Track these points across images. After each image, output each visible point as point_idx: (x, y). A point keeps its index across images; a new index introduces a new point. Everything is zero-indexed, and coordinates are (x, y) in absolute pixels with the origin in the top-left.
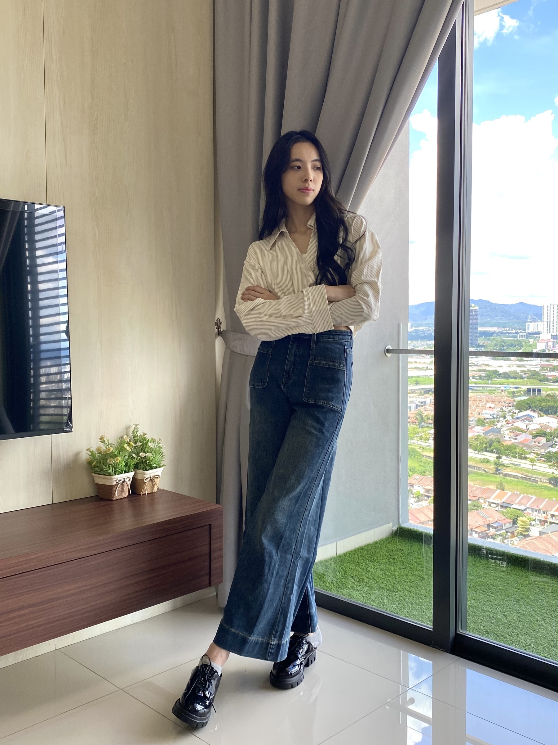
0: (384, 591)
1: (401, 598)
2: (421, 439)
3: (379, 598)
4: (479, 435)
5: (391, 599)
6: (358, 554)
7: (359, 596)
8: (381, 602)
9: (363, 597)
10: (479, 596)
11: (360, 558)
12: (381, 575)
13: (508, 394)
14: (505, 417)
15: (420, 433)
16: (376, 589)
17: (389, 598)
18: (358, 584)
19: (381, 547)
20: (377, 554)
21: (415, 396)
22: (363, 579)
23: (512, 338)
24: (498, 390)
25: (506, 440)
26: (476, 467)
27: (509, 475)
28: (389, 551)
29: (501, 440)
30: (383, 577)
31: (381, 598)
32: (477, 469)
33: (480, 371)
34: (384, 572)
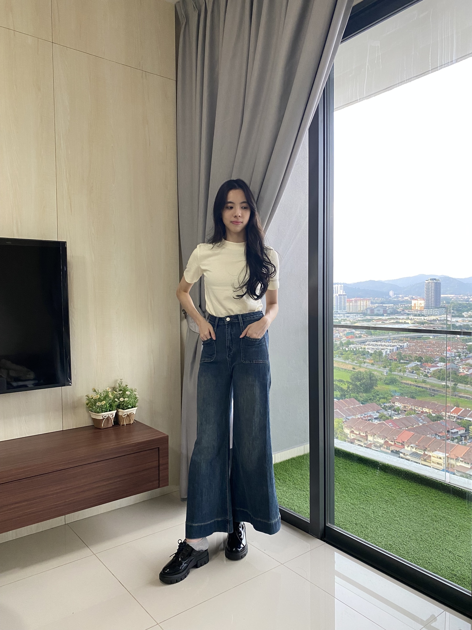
0: (297, 490)
1: (306, 496)
2: (401, 372)
4: (441, 369)
5: (299, 496)
9: (281, 494)
10: (361, 496)
11: (289, 466)
13: (462, 341)
14: (459, 356)
15: (400, 367)
16: (292, 489)
17: (298, 495)
20: (302, 463)
21: (396, 342)
23: (465, 302)
24: (455, 338)
25: (461, 373)
26: (439, 391)
27: (463, 397)
29: (457, 373)
30: (300, 480)
32: (440, 392)
33: (442, 324)
34: (302, 476)
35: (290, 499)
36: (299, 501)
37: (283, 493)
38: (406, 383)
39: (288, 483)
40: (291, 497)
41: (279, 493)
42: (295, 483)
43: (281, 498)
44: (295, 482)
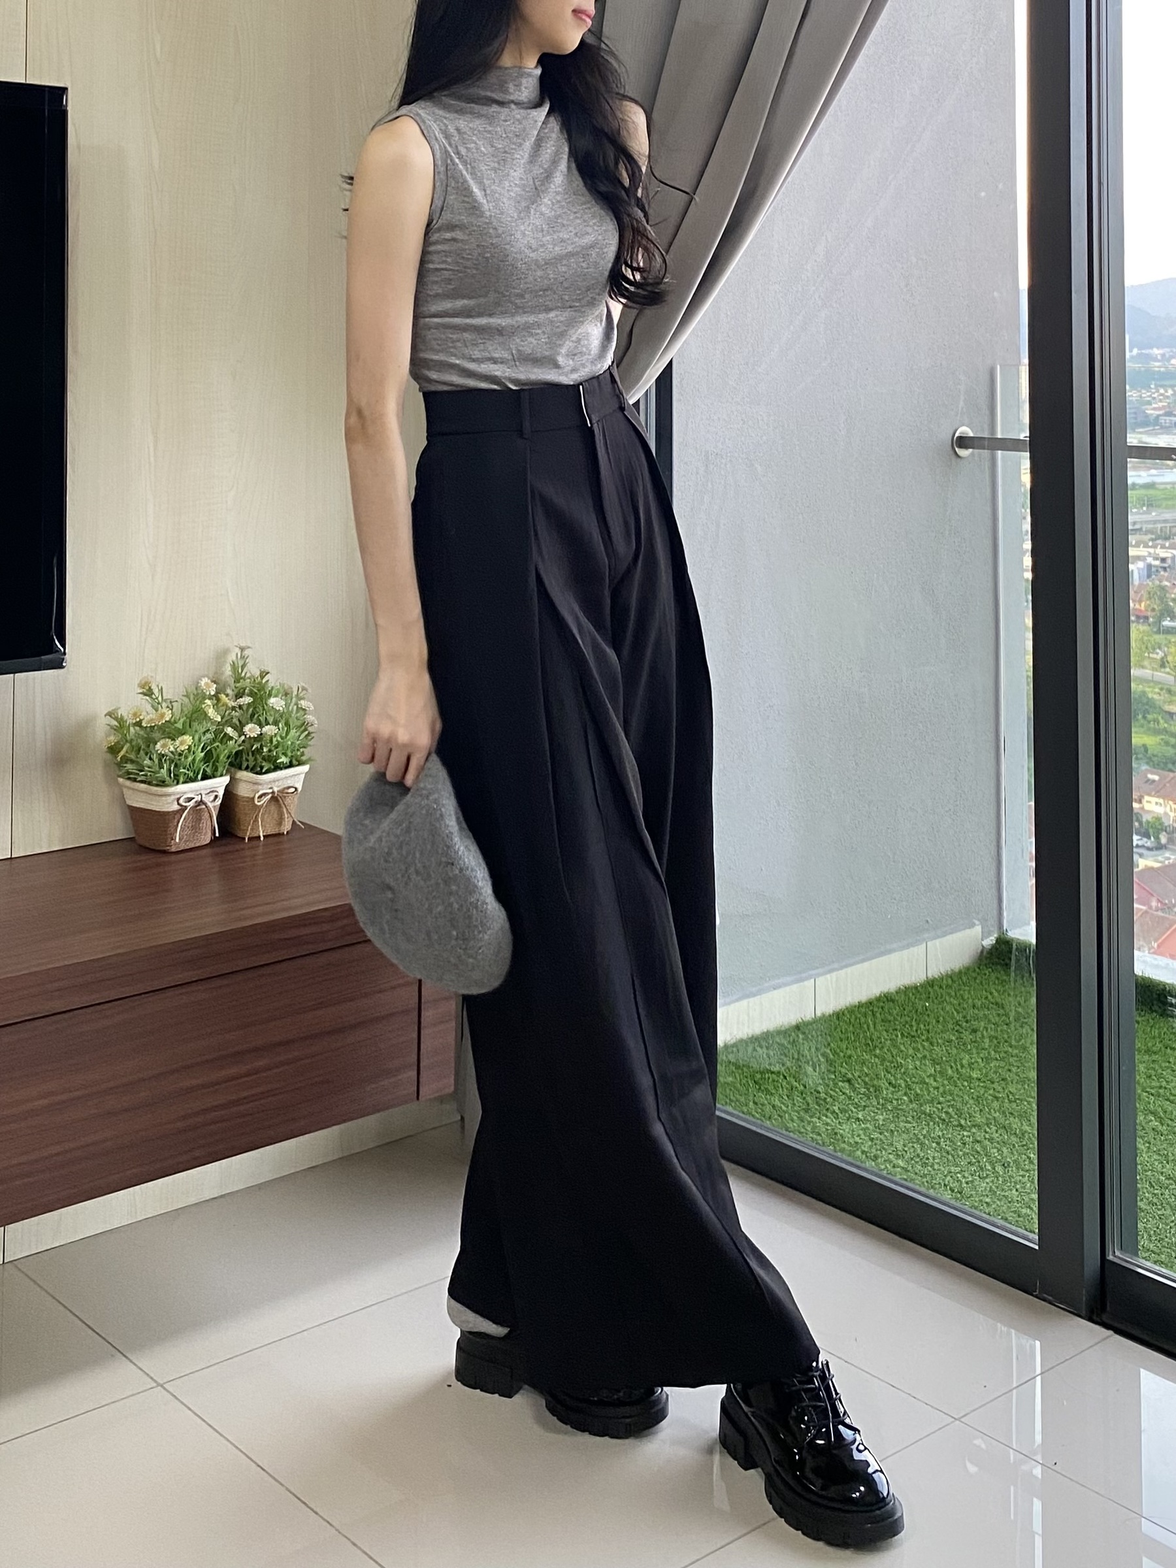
0: (931, 1123)
1: (978, 1147)
3: (915, 1145)
5: (950, 1149)
6: (874, 1015)
7: (859, 1136)
8: (918, 1156)
9: (872, 1140)
11: (879, 1027)
12: (931, 1075)
16: (910, 1119)
18: (863, 1104)
19: (941, 998)
20: (928, 1015)
22: (878, 1089)
28: (964, 1009)
30: (935, 1084)
31: (920, 1144)
34: (941, 1067)
35: (912, 1159)
36: (953, 1169)
37: (876, 1135)
39: (890, 1095)
40: (912, 1150)
41: (863, 1137)
42: (917, 1095)
43: (876, 1157)
44: (919, 1091)
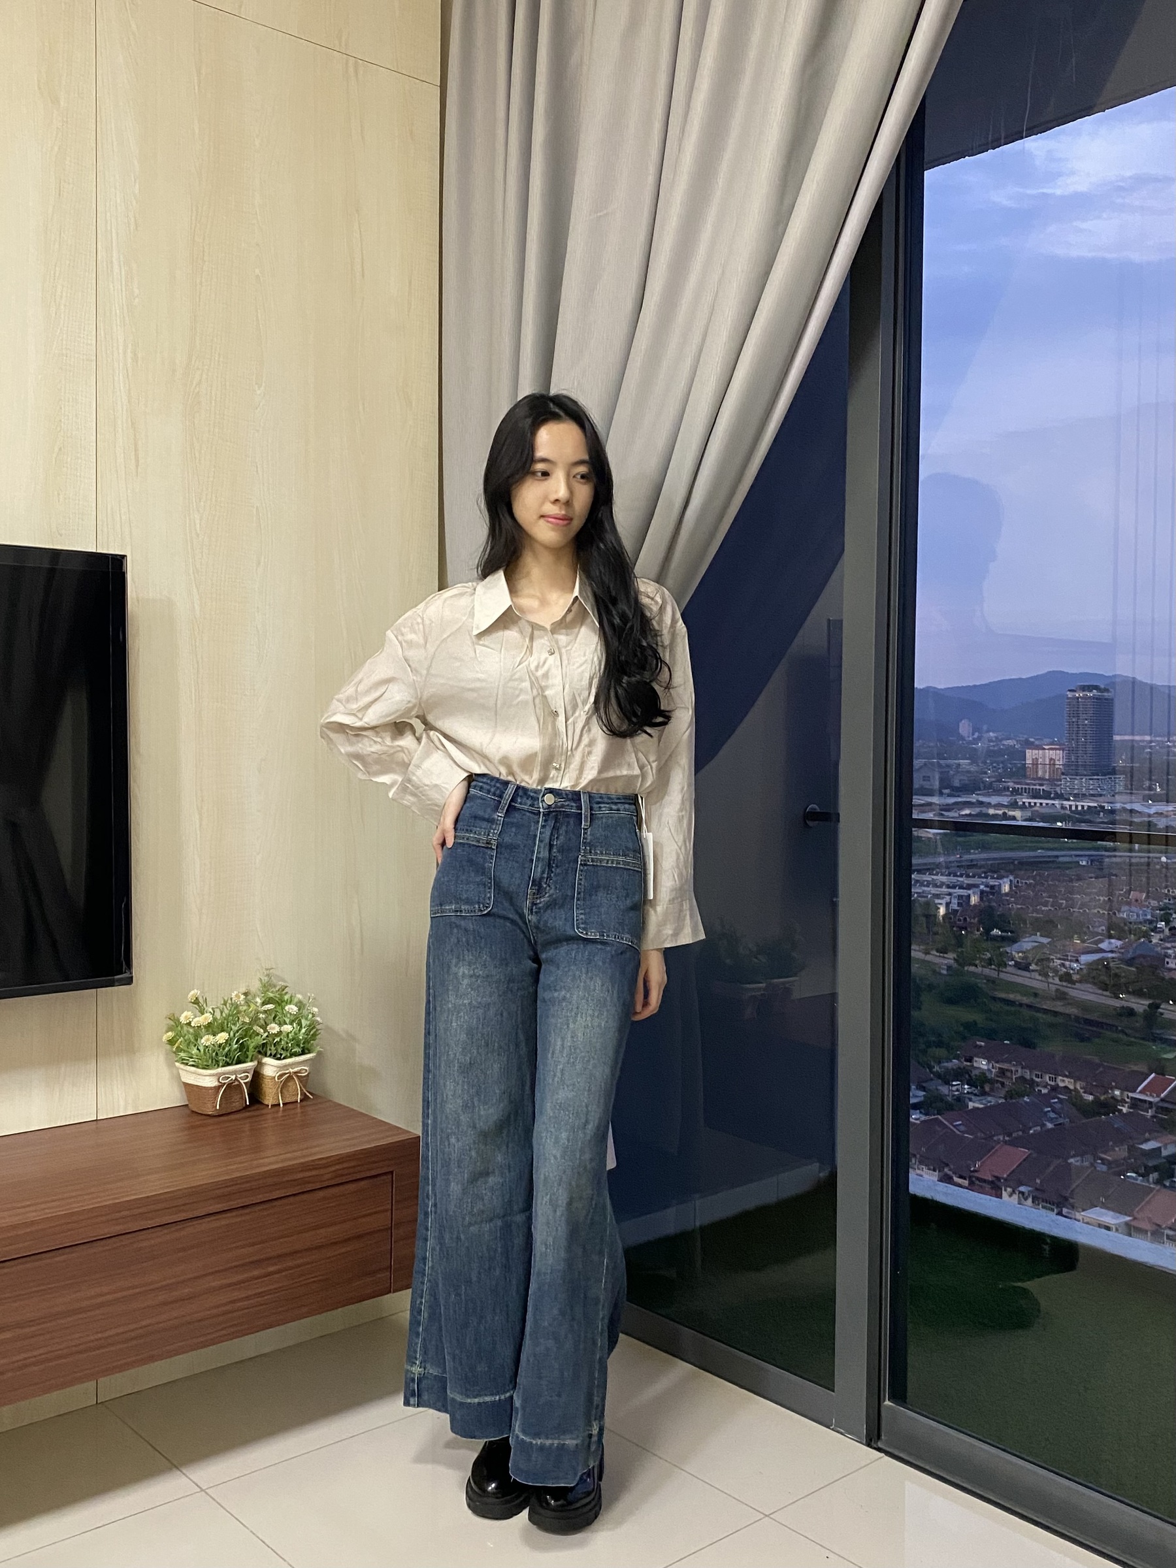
4: (1112, 959)
15: (988, 951)
29: (1160, 969)
38: (1008, 1000)
